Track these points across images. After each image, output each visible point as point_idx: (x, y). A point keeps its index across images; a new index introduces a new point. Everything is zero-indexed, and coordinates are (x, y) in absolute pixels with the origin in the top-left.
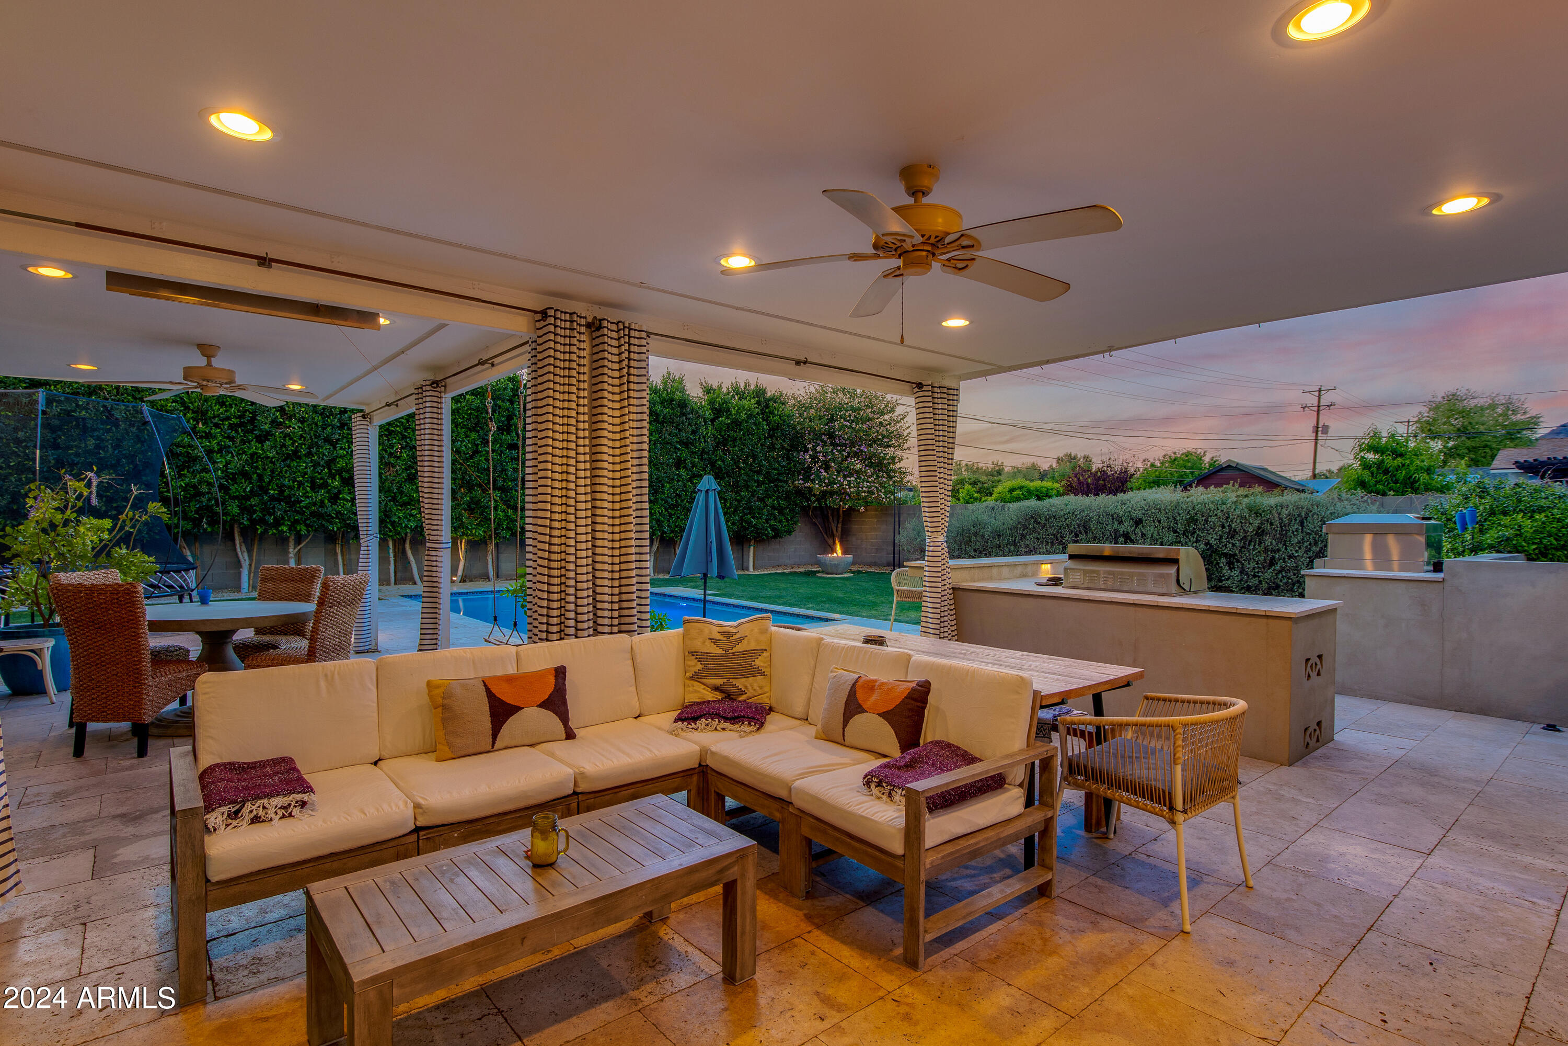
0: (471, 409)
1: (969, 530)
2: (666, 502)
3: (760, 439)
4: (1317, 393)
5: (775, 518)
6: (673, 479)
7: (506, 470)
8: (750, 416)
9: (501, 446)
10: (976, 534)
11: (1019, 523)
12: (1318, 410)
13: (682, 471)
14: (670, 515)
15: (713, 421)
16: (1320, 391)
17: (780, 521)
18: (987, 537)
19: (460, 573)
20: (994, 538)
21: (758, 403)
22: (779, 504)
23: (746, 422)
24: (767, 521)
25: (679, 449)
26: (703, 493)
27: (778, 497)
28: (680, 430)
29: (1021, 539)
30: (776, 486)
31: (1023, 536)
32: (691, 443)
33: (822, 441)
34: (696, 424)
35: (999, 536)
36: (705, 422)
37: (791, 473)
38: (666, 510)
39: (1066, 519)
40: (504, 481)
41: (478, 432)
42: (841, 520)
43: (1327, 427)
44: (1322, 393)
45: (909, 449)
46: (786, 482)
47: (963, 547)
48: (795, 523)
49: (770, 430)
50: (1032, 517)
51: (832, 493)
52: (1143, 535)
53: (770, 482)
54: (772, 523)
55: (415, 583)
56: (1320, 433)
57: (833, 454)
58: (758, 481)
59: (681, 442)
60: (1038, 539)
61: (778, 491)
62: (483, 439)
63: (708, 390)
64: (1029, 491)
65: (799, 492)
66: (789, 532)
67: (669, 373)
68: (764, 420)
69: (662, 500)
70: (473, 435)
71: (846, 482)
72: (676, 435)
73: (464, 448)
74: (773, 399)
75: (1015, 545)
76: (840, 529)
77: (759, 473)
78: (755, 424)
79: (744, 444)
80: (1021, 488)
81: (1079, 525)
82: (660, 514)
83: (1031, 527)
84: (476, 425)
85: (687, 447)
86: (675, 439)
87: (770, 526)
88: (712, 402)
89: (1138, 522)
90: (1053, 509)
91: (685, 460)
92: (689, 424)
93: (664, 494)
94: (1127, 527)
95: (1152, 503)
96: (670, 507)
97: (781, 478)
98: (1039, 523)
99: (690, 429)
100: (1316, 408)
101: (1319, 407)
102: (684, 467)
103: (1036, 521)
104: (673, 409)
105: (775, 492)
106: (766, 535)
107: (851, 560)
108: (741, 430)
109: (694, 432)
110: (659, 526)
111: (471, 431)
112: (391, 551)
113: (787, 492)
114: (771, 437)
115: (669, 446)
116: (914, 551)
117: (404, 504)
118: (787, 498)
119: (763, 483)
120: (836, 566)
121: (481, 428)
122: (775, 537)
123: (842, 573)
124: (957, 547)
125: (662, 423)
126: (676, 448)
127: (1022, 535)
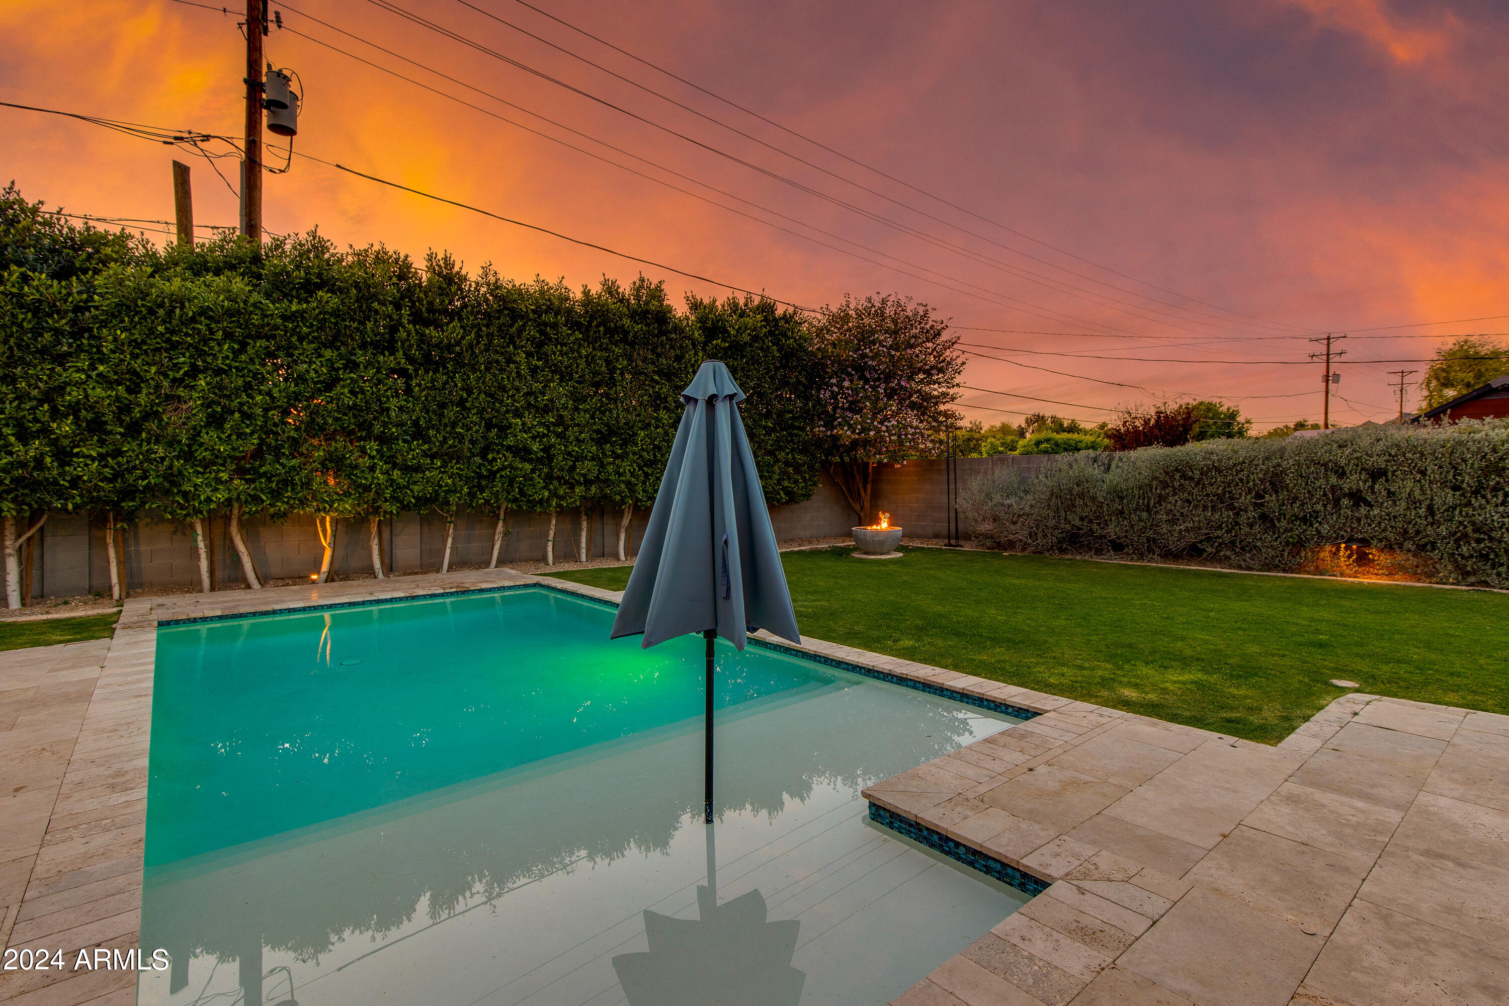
0: (325, 313)
1: (1070, 490)
2: (641, 456)
3: (769, 370)
4: (1325, 342)
5: (789, 478)
6: (649, 424)
7: (388, 409)
8: (755, 338)
9: (379, 371)
10: (1082, 496)
11: (1155, 478)
12: (1328, 359)
13: (663, 414)
14: (646, 475)
15: (705, 344)
16: (1328, 339)
17: (796, 482)
18: (1101, 499)
19: (325, 567)
20: (1113, 501)
21: (766, 319)
22: (794, 458)
23: (751, 346)
24: (779, 481)
25: (657, 383)
26: (701, 407)
27: (792, 450)
28: (659, 356)
29: (1159, 502)
30: (790, 435)
31: (1161, 499)
32: (674, 374)
33: (849, 375)
34: (681, 347)
35: (1121, 498)
36: (694, 346)
37: (808, 416)
38: (640, 468)
39: (1238, 472)
40: (385, 424)
41: (338, 349)
42: (870, 479)
43: (1338, 375)
44: (1331, 341)
45: (958, 385)
46: (803, 429)
47: (1063, 514)
48: (815, 484)
49: (781, 358)
50: (1177, 470)
51: (866, 443)
52: (1390, 494)
53: (782, 429)
54: (786, 483)
55: (249, 587)
56: (1330, 382)
57: (866, 390)
58: (765, 427)
59: (659, 372)
60: (1188, 501)
61: (792, 441)
62: (348, 361)
63: (695, 306)
64: (1057, 444)
65: (818, 443)
66: (807, 496)
67: (642, 280)
68: (774, 344)
69: (634, 454)
70: (328, 353)
71: (884, 428)
72: (653, 363)
73: (313, 374)
74: (787, 319)
75: (1148, 510)
76: (869, 491)
77: (767, 416)
78: (762, 349)
79: (748, 377)
80: (1048, 440)
81: (1262, 480)
82: (632, 474)
83: (1177, 484)
84: (336, 338)
85: (669, 379)
86: (651, 368)
87: (784, 488)
88: (702, 320)
89: (1377, 474)
90: (1215, 458)
91: (666, 397)
92: (672, 347)
93: (636, 444)
94: (1354, 481)
95: (1404, 444)
96: (645, 465)
97: (797, 424)
98: (1192, 478)
99: (672, 354)
100: (1325, 357)
101: (1328, 355)
102: (665, 408)
103: (1184, 476)
104: (648, 325)
105: (788, 442)
106: (778, 501)
107: (900, 534)
108: (743, 357)
109: (678, 359)
110: (630, 491)
111: (326, 347)
112: (200, 538)
113: (805, 442)
114: (784, 367)
115: (642, 377)
116: (984, 520)
117: (207, 465)
118: (804, 451)
119: (773, 430)
120: (881, 543)
121: (343, 343)
122: (787, 503)
123: (888, 553)
124: (1052, 514)
125: (632, 344)
126: (653, 380)
127: (1160, 496)
